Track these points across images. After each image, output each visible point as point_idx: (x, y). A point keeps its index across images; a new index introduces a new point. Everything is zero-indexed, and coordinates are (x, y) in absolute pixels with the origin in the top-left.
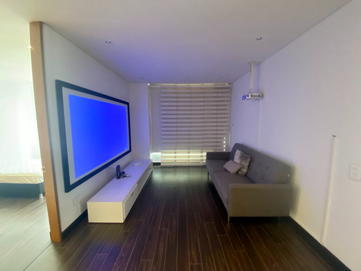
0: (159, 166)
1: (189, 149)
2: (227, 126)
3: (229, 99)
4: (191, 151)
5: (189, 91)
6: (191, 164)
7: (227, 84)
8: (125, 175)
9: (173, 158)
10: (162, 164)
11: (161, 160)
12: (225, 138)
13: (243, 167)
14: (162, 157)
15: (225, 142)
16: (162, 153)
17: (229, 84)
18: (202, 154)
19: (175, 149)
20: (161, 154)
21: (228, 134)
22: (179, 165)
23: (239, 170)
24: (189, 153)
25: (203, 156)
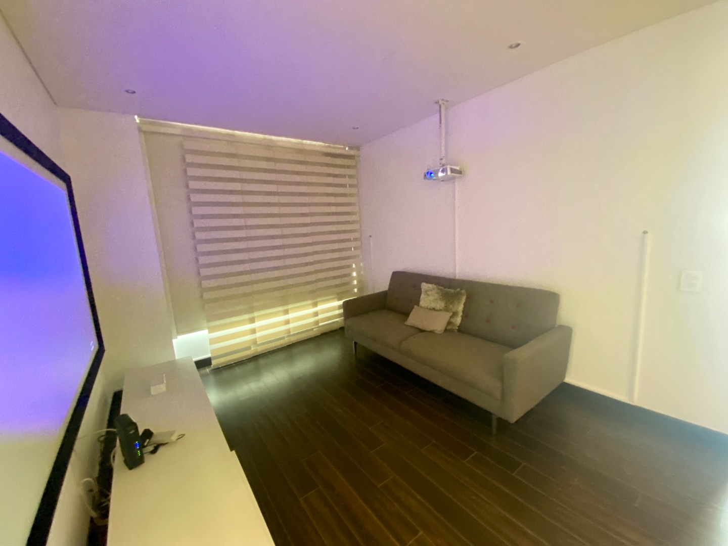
0: (208, 370)
1: (286, 303)
2: (355, 239)
3: (354, 181)
4: (290, 306)
5: (269, 154)
6: (294, 339)
7: (347, 149)
8: (155, 439)
9: (249, 335)
10: (214, 362)
11: (212, 351)
12: (354, 266)
13: (455, 314)
14: (213, 341)
15: (354, 274)
16: (211, 330)
17: (350, 148)
18: (315, 309)
19: (251, 310)
20: (210, 332)
21: (358, 256)
22: (264, 350)
23: (449, 323)
24: (286, 312)
25: (319, 313)
